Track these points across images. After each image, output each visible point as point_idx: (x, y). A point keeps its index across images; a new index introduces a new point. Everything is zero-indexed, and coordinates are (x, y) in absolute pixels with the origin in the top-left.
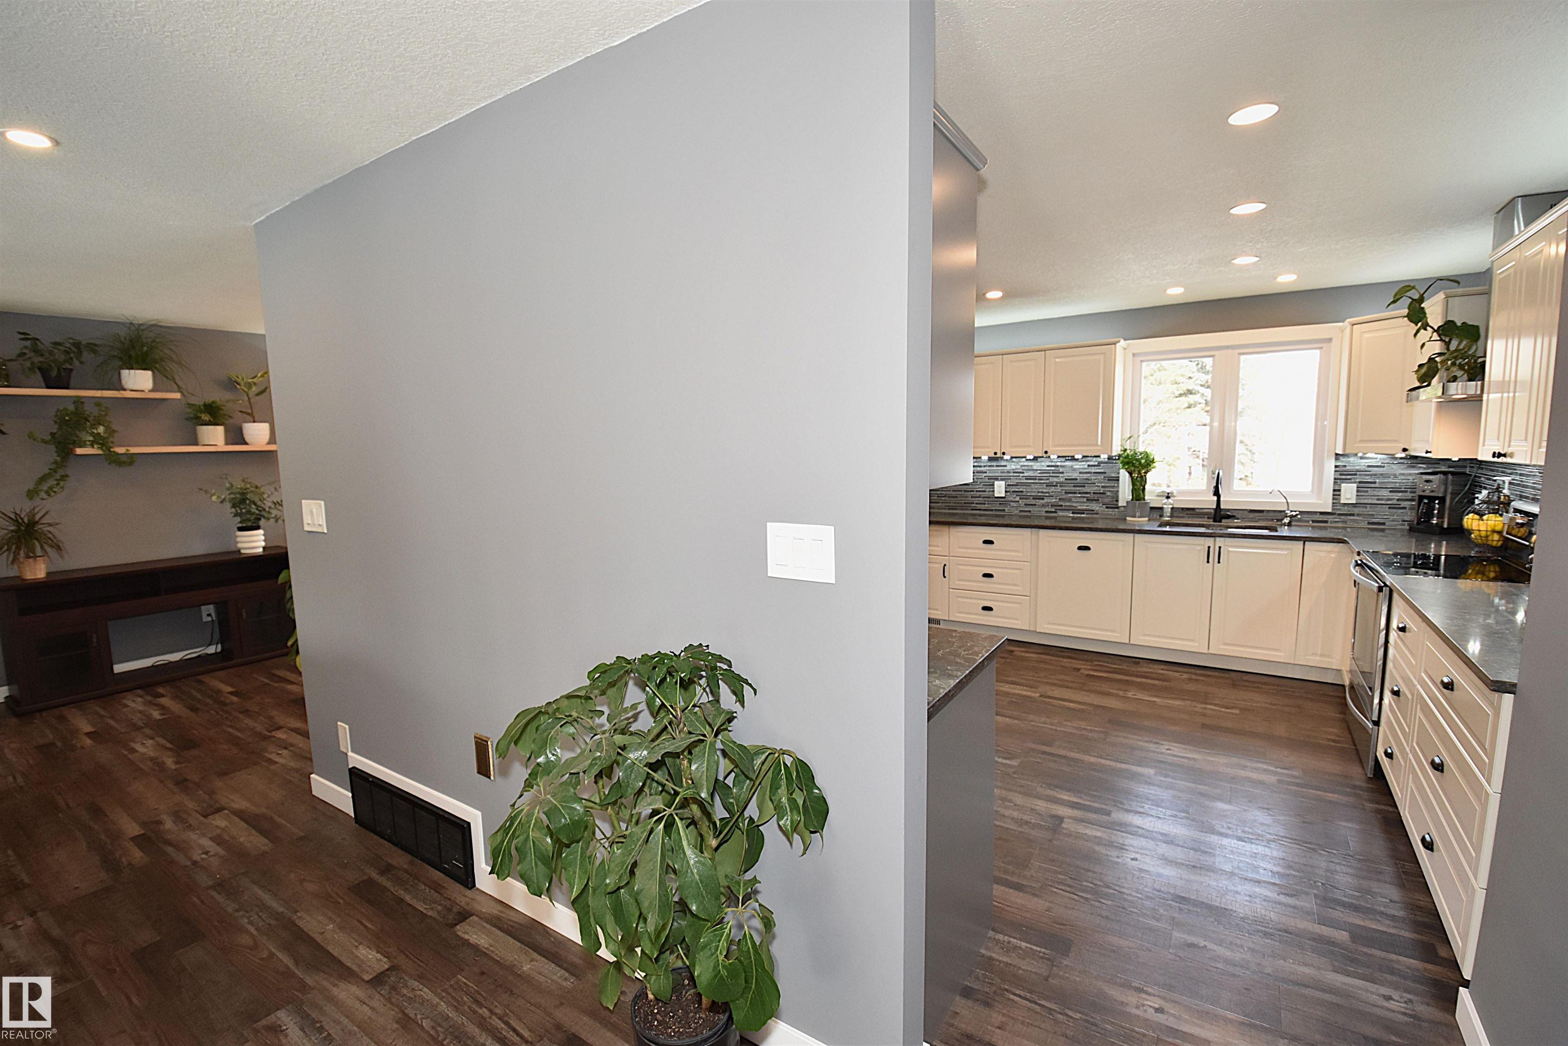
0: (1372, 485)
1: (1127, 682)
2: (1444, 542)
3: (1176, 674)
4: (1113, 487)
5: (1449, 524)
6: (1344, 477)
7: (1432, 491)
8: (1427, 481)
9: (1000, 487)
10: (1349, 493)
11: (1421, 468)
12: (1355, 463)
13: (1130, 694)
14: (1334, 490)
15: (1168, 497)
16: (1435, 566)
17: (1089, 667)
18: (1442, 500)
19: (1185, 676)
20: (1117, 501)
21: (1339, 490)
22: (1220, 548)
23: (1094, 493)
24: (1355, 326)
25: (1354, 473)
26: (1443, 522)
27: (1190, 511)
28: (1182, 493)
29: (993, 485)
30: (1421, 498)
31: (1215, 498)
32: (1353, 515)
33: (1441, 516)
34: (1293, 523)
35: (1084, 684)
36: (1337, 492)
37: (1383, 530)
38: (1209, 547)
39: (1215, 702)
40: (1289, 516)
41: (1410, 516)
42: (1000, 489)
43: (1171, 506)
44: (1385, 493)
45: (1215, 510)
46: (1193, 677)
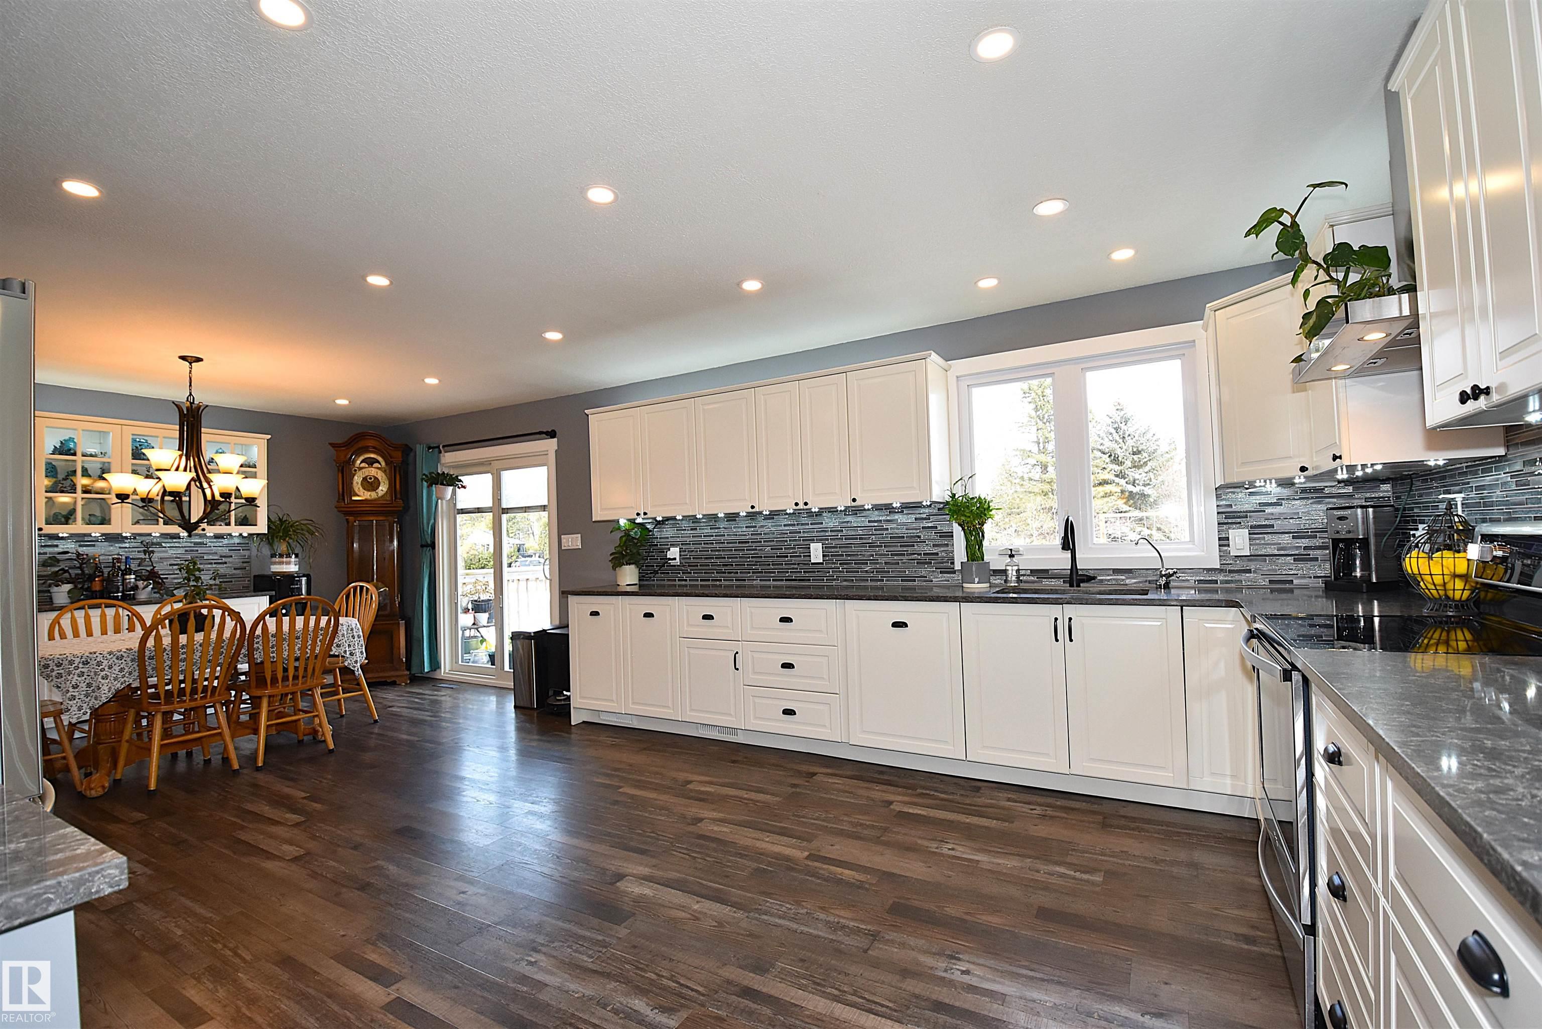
0: (1269, 530)
1: (950, 825)
2: (1376, 602)
3: (1026, 808)
4: (947, 545)
5: (1377, 578)
6: (1230, 521)
7: (1349, 532)
8: (1341, 518)
9: (816, 550)
10: (1240, 540)
11: (1329, 503)
12: (1243, 502)
13: (945, 849)
14: (1220, 539)
15: (1011, 556)
16: (1367, 639)
17: (906, 799)
18: (1364, 543)
19: (1039, 810)
20: (953, 563)
21: (1228, 539)
22: (1070, 619)
23: (924, 554)
24: (1217, 312)
25: (1245, 515)
26: (1370, 575)
27: (1042, 573)
28: (1032, 549)
29: (809, 548)
30: (1336, 542)
31: (1068, 554)
32: (1249, 571)
33: (1366, 566)
34: (1172, 584)
35: (886, 830)
36: (1224, 541)
37: (1291, 591)
38: (1056, 619)
39: (1069, 859)
40: (1164, 575)
41: (1325, 569)
42: (816, 552)
43: (1016, 568)
44: (1286, 539)
45: (1071, 570)
46: (1050, 812)
